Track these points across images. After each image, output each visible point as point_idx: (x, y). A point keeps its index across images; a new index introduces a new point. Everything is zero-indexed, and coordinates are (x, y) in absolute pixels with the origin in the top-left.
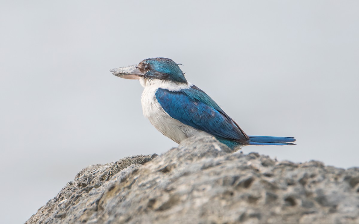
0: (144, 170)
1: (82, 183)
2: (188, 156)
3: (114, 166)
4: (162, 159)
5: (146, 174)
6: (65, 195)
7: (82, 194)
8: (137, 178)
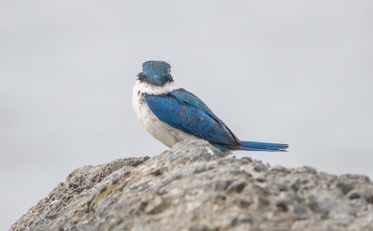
0: (136, 173)
1: (74, 185)
2: (181, 160)
3: (106, 167)
4: (155, 162)
5: (138, 177)
6: (56, 195)
7: (73, 195)
8: (129, 181)
